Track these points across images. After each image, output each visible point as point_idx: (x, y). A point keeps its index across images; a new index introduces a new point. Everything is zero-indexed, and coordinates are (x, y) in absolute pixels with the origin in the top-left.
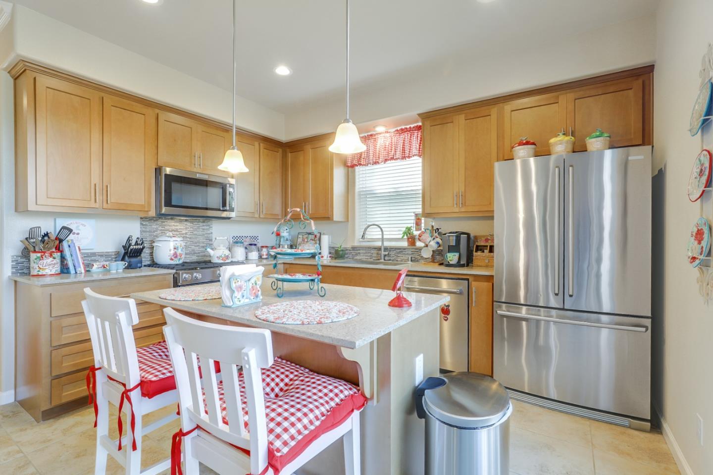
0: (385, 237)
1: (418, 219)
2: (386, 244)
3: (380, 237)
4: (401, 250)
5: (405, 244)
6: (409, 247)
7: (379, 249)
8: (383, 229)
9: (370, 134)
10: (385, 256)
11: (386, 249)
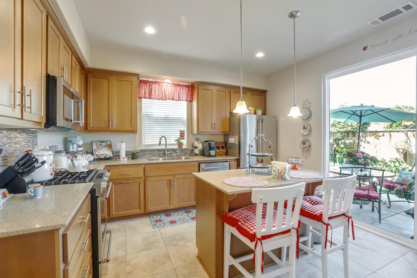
0: (167, 143)
1: (182, 133)
2: (168, 147)
3: (165, 143)
4: (174, 150)
5: (176, 147)
6: (179, 149)
7: (164, 150)
8: (166, 138)
9: (156, 80)
10: (168, 154)
11: (168, 150)
